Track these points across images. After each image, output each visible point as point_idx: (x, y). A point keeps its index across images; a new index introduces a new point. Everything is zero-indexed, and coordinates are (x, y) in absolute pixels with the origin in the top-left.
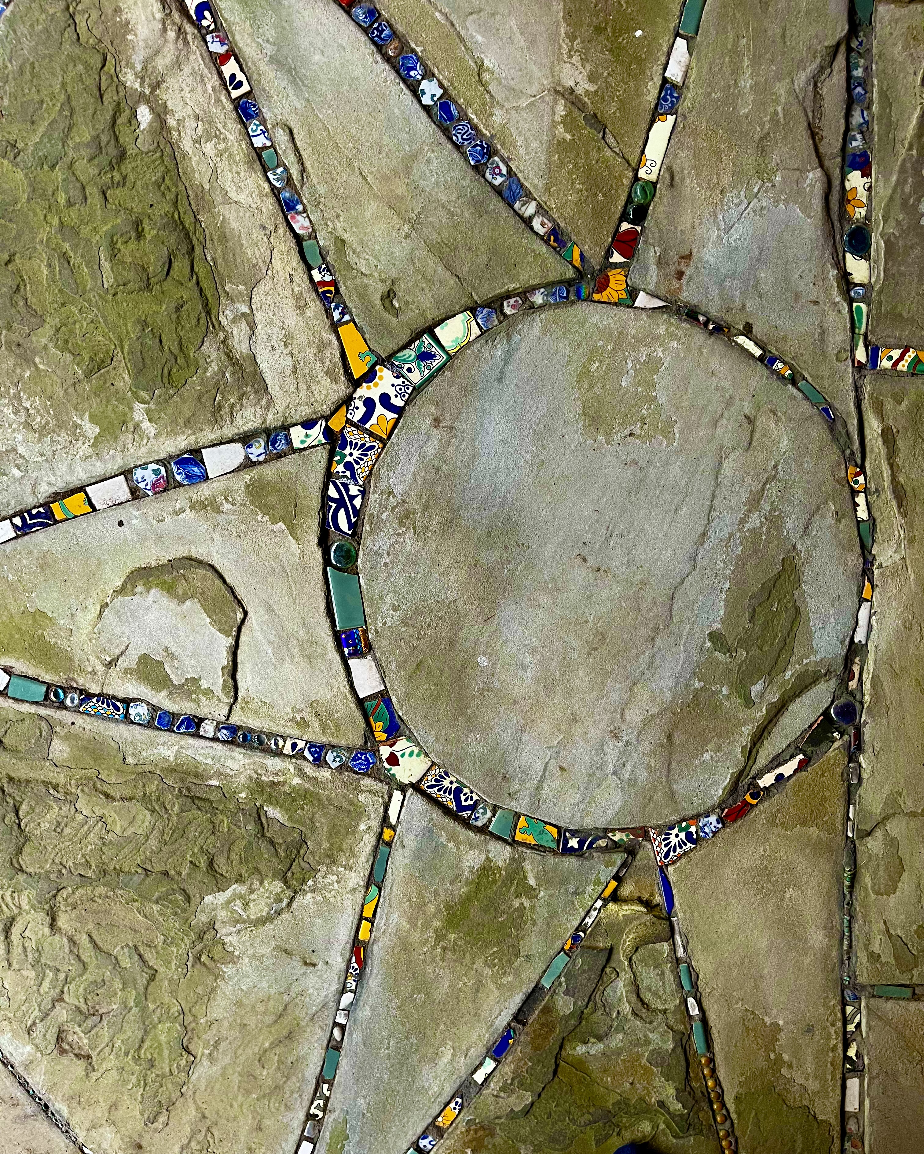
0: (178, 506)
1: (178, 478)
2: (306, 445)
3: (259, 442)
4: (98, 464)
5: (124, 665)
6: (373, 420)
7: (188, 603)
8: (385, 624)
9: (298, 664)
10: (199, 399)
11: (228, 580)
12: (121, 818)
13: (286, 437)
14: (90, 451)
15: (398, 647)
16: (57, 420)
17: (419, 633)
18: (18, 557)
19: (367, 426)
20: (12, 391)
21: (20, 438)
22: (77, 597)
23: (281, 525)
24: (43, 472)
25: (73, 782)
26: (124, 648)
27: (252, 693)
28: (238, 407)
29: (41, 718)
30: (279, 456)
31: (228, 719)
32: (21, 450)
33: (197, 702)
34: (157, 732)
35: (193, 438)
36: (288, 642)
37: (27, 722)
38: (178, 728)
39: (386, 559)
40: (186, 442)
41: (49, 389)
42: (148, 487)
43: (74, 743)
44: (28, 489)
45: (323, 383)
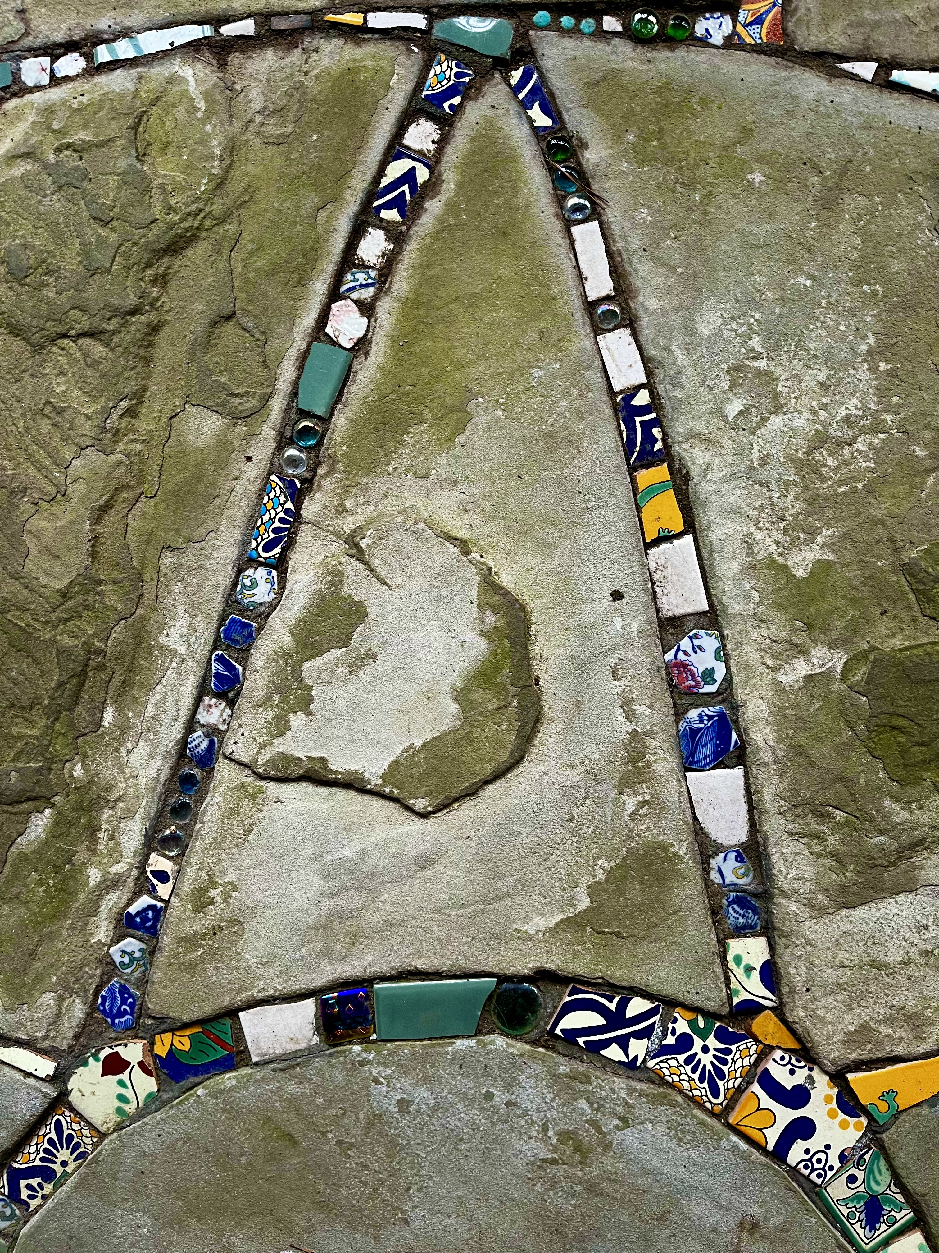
0: (640, 709)
1: (693, 714)
2: (732, 965)
3: (745, 875)
4: (735, 566)
5: (349, 571)
6: (766, 1101)
7: (454, 708)
8: (376, 1081)
9: (317, 903)
10: (841, 779)
11: (491, 787)
12: (60, 531)
13: (751, 927)
14: (762, 555)
15: (329, 1103)
16: (826, 499)
17: (351, 1146)
18: (575, 392)
19: (756, 1088)
20: (889, 417)
21: (800, 422)
22: (486, 496)
23: (584, 903)
24: (730, 459)
25: (139, 446)
26: (383, 575)
27: (271, 810)
28: (818, 849)
29: (266, 399)
30: (715, 911)
31: (226, 757)
32: (776, 422)
33: (264, 703)
34: (215, 617)
35: (768, 757)
36: (359, 889)
37: (259, 371)
38: (221, 659)
39: (500, 1097)
40: (761, 744)
41: (887, 490)
42: (681, 655)
43: (212, 457)
44: (701, 426)
45: (848, 1017)
